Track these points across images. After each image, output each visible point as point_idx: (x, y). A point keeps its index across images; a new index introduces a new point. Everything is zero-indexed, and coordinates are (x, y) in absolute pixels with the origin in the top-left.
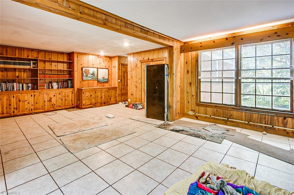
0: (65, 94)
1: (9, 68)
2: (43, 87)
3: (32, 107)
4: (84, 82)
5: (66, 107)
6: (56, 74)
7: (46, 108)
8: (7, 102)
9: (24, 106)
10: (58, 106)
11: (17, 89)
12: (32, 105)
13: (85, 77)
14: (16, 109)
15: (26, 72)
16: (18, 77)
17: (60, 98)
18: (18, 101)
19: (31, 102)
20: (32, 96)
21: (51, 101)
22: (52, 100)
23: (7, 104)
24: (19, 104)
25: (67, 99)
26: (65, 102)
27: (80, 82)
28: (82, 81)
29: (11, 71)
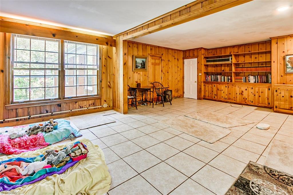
0: (259, 90)
1: (218, 64)
2: (240, 80)
3: (226, 97)
4: (288, 76)
5: (259, 105)
6: (249, 67)
7: (238, 101)
8: (211, 89)
9: (221, 94)
10: (250, 101)
11: (220, 81)
12: (226, 95)
13: (290, 69)
14: (216, 95)
15: (229, 66)
16: (223, 71)
17: (253, 93)
18: (217, 90)
19: (226, 93)
20: (226, 87)
21: (243, 95)
22: (244, 93)
23: (211, 91)
24: (218, 92)
25: (261, 96)
26: (259, 99)
27: (282, 76)
28: (284, 75)
29: (219, 67)
